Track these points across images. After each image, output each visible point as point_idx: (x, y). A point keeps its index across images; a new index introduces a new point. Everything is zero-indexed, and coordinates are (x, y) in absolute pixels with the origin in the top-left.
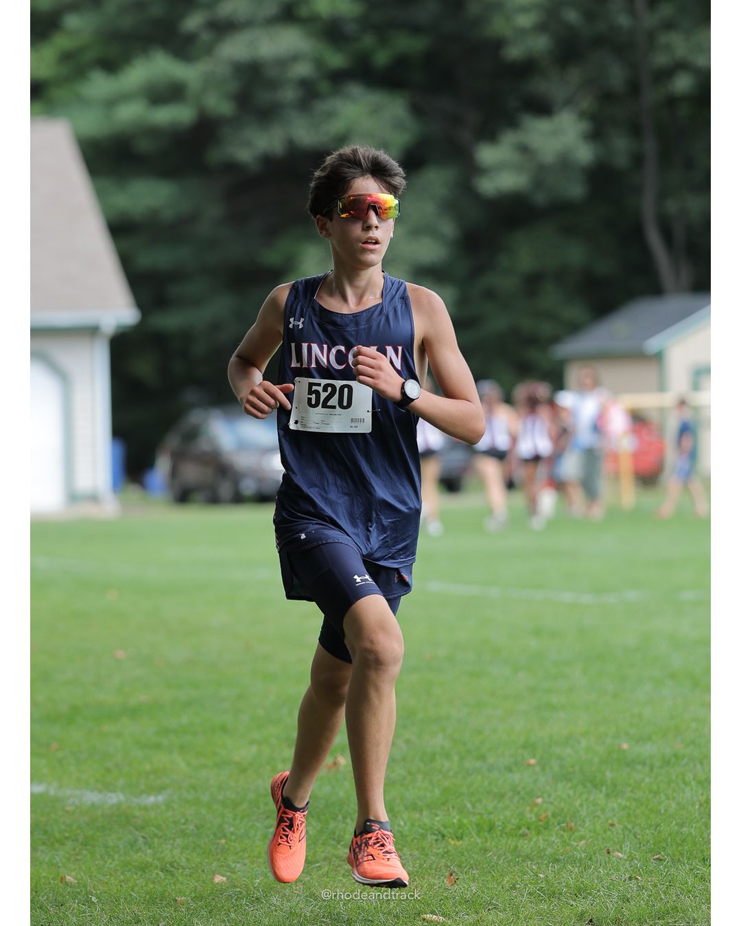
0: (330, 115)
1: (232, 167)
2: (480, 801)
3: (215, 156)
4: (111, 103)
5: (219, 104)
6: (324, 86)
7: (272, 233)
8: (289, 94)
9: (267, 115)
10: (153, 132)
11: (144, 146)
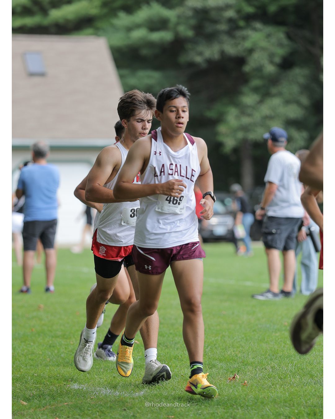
0: (244, 38)
1: (192, 65)
2: (310, 399)
3: (183, 59)
4: (129, 29)
5: (186, 31)
6: (242, 23)
7: (212, 100)
8: (223, 27)
9: (211, 37)
10: (151, 45)
11: (145, 52)
